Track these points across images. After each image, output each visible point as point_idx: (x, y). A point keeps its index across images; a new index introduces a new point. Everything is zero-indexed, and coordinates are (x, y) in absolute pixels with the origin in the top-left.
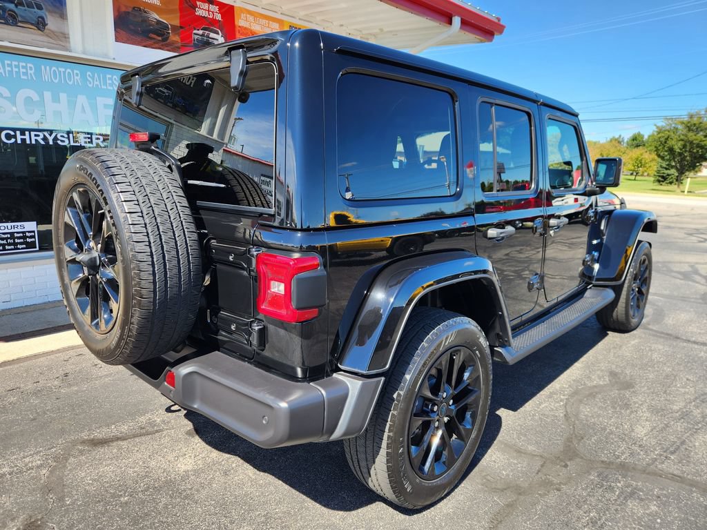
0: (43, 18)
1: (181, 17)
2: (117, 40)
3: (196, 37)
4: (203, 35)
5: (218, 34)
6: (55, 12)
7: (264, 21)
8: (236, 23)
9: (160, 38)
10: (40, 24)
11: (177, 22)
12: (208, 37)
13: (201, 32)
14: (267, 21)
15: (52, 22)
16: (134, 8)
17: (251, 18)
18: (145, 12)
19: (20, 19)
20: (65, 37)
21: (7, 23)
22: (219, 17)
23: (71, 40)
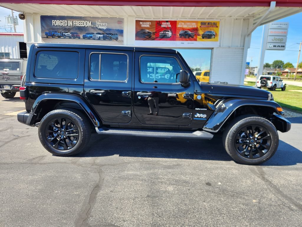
0: (117, 37)
1: (156, 29)
2: (136, 39)
3: (161, 34)
4: (163, 33)
5: (169, 31)
6: (120, 35)
7: (188, 24)
8: (177, 27)
9: (148, 37)
10: (117, 39)
11: (155, 31)
12: (165, 33)
13: (163, 32)
14: (190, 23)
15: (120, 38)
16: (141, 30)
17: (183, 24)
18: (144, 30)
19: (112, 38)
20: (122, 41)
21: (109, 40)
22: (170, 26)
23: (124, 42)
